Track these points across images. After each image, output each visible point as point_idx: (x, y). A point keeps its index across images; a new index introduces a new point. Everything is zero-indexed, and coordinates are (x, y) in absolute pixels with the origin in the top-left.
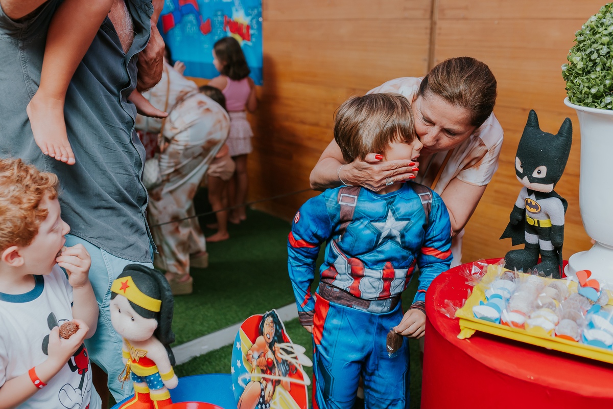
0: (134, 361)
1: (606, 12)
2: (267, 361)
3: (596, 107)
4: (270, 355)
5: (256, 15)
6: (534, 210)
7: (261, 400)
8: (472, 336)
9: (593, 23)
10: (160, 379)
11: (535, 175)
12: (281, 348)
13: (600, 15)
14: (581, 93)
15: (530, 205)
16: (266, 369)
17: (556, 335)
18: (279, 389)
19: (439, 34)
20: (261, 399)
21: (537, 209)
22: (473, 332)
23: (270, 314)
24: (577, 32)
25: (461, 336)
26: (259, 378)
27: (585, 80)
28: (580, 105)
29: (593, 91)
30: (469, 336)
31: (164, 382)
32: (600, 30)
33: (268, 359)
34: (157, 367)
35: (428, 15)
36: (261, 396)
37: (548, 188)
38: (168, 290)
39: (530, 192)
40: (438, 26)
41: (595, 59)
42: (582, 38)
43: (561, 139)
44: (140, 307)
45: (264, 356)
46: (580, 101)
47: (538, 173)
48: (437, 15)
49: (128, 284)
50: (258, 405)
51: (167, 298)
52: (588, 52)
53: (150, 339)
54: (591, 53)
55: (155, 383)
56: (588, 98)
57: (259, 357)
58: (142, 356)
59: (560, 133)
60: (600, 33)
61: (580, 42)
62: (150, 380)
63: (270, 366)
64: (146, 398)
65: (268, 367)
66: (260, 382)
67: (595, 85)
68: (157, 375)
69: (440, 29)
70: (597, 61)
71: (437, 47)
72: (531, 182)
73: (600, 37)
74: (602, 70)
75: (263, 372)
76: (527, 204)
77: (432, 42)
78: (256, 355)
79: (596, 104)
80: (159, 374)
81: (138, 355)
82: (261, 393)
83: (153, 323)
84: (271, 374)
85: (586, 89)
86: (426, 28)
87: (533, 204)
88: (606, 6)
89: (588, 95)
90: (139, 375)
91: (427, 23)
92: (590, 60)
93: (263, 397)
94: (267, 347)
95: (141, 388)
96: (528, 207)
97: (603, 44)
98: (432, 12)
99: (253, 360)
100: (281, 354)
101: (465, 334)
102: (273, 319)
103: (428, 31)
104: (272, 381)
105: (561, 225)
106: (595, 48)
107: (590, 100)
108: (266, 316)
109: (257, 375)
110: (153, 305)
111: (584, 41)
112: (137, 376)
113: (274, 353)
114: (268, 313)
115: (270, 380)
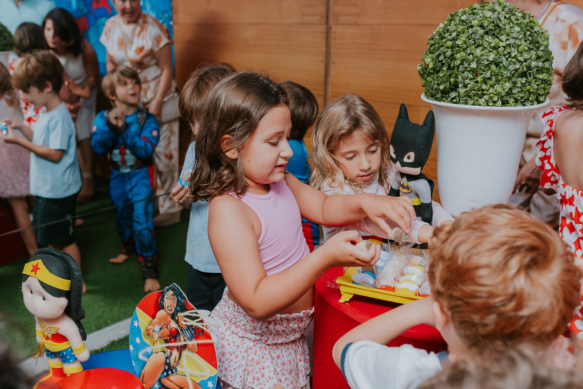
0: (47, 338)
1: (451, 20)
2: (170, 331)
3: (444, 101)
4: (173, 325)
5: (167, 19)
6: (406, 191)
7: (167, 368)
8: (351, 299)
9: (441, 29)
10: (72, 354)
11: (406, 160)
12: (184, 317)
13: (446, 22)
14: (432, 89)
15: (403, 186)
16: (170, 339)
17: (419, 295)
18: (185, 353)
19: (334, 38)
20: (167, 366)
21: (408, 190)
22: (351, 296)
23: (170, 288)
24: (430, 36)
25: (341, 301)
26: (163, 348)
27: (435, 78)
28: (432, 100)
29: (442, 87)
30: (348, 300)
31: (77, 356)
32: (446, 35)
33: (171, 329)
34: (69, 342)
35: (324, 21)
36: (166, 364)
37: (416, 171)
38: (77, 271)
39: (403, 175)
40: (332, 31)
41: (442, 61)
42: (433, 42)
43: (426, 128)
44: (50, 287)
45: (167, 327)
46: (433, 96)
47: (408, 158)
48: (332, 21)
49: (39, 266)
50: (163, 373)
51: (76, 278)
52: (436, 54)
53: (62, 316)
54: (440, 54)
55: (68, 357)
56: (438, 93)
57: (161, 329)
58: (54, 333)
59: (425, 124)
60: (446, 38)
61: (432, 45)
62: (63, 355)
63: (174, 335)
64: (60, 372)
65: (172, 337)
66: (163, 352)
67: (443, 82)
68: (70, 350)
69: (335, 33)
70: (444, 62)
71: (332, 50)
72: (402, 167)
73: (445, 42)
74: (447, 69)
75: (166, 341)
76: (401, 185)
77: (328, 45)
78: (157, 328)
79: (444, 99)
80: (71, 349)
81: (51, 332)
82: (166, 360)
83: (63, 302)
84: (175, 341)
85: (436, 86)
86: (323, 33)
87: (405, 185)
88: (451, 15)
89: (438, 91)
90: (52, 351)
91: (323, 28)
92: (439, 62)
93: (168, 364)
94: (169, 318)
95: (56, 363)
96: (401, 188)
97: (448, 48)
98: (327, 18)
99: (154, 333)
100: (185, 321)
101: (345, 298)
102: (174, 292)
103: (324, 35)
104: (177, 348)
105: (428, 203)
106: (441, 51)
107: (439, 96)
108: (166, 290)
109: (160, 345)
110: (63, 284)
111: (434, 44)
112: (51, 352)
113: (177, 322)
114: (167, 287)
115: (174, 347)
